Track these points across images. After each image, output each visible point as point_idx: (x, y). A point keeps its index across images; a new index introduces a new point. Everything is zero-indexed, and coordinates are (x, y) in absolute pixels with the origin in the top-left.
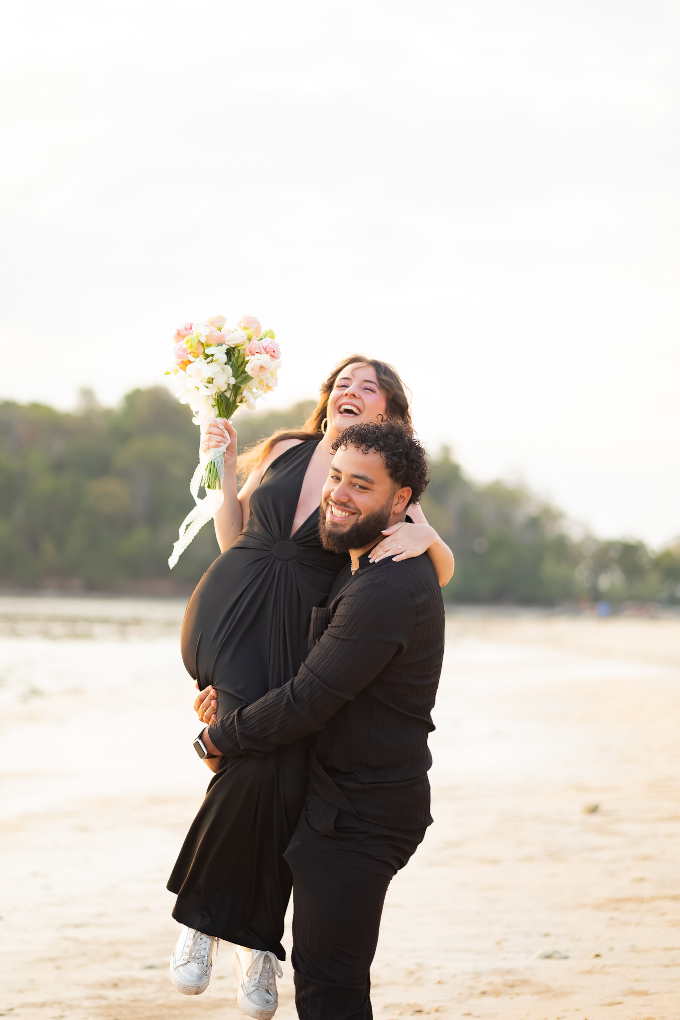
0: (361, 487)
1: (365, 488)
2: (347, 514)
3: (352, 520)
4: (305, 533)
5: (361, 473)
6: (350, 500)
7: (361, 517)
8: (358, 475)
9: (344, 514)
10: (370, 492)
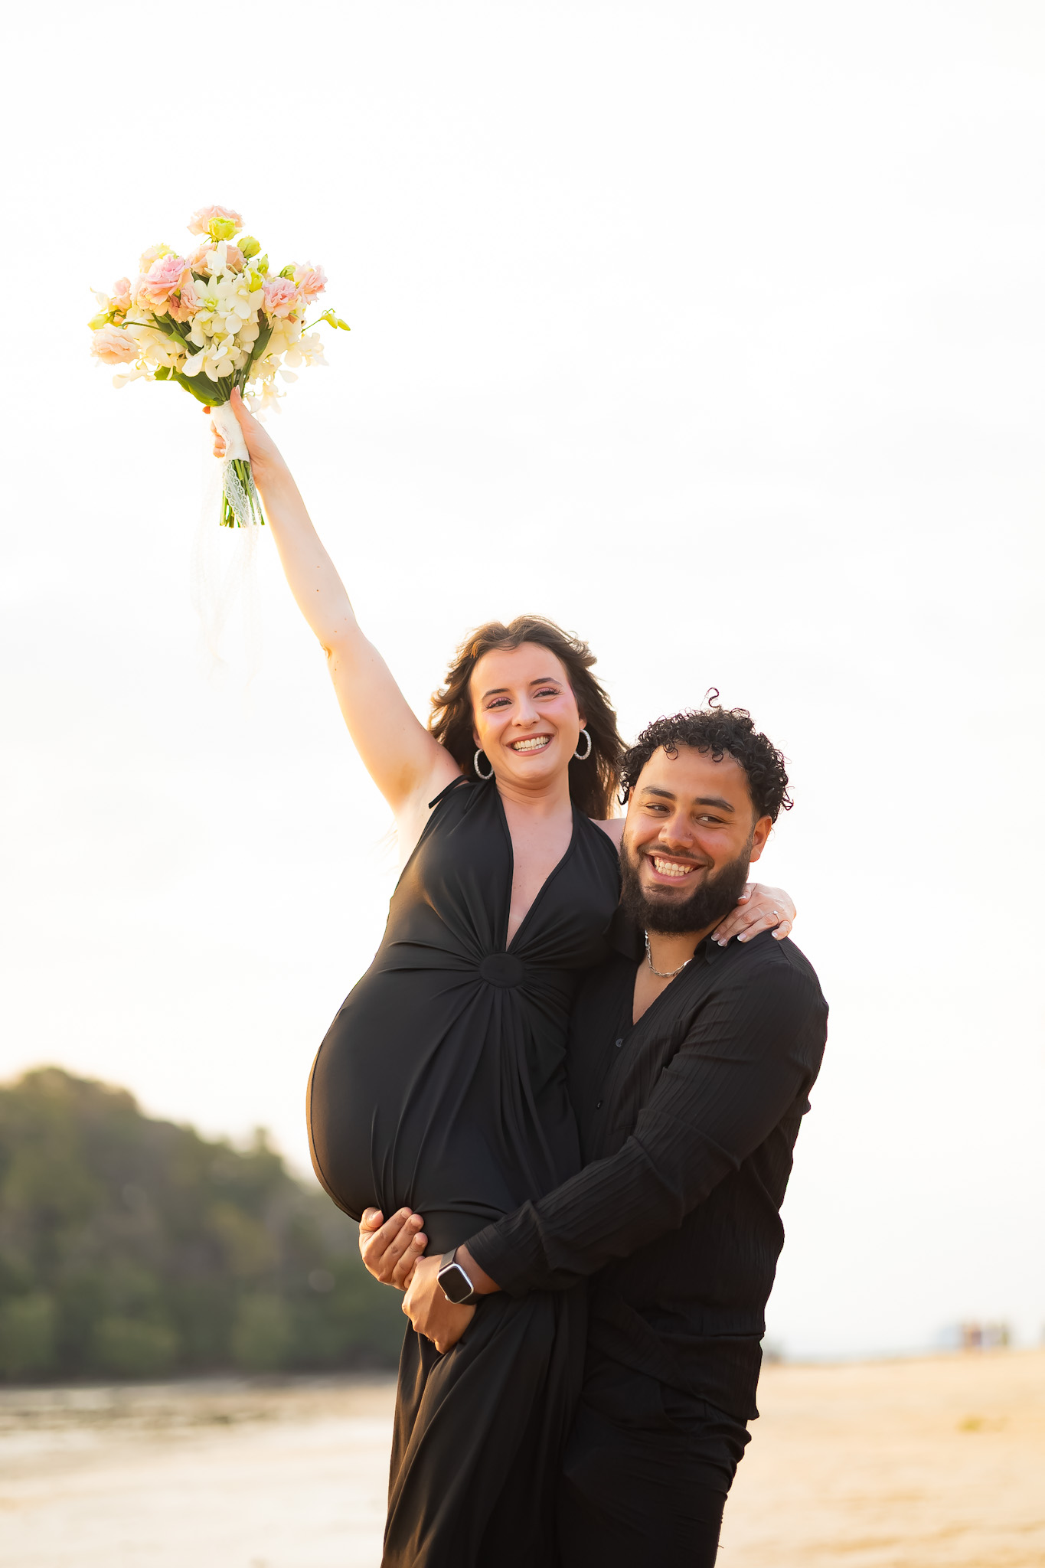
0: (712, 819)
1: (720, 821)
2: (687, 869)
3: (697, 878)
4: (535, 937)
5: (714, 794)
6: (697, 844)
7: (713, 873)
8: (709, 798)
9: (682, 868)
10: (726, 826)
